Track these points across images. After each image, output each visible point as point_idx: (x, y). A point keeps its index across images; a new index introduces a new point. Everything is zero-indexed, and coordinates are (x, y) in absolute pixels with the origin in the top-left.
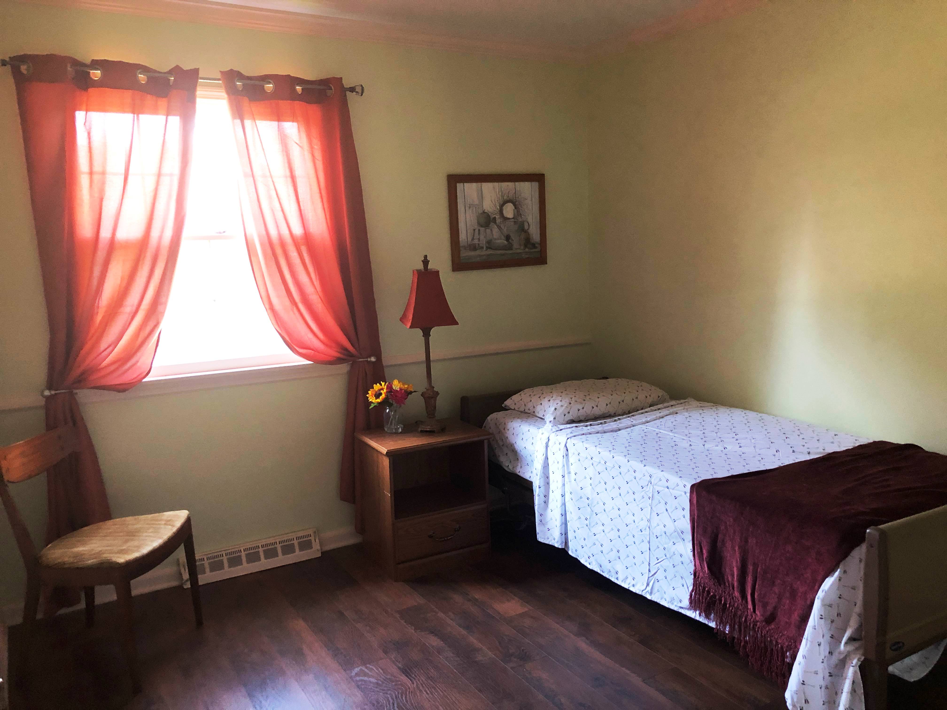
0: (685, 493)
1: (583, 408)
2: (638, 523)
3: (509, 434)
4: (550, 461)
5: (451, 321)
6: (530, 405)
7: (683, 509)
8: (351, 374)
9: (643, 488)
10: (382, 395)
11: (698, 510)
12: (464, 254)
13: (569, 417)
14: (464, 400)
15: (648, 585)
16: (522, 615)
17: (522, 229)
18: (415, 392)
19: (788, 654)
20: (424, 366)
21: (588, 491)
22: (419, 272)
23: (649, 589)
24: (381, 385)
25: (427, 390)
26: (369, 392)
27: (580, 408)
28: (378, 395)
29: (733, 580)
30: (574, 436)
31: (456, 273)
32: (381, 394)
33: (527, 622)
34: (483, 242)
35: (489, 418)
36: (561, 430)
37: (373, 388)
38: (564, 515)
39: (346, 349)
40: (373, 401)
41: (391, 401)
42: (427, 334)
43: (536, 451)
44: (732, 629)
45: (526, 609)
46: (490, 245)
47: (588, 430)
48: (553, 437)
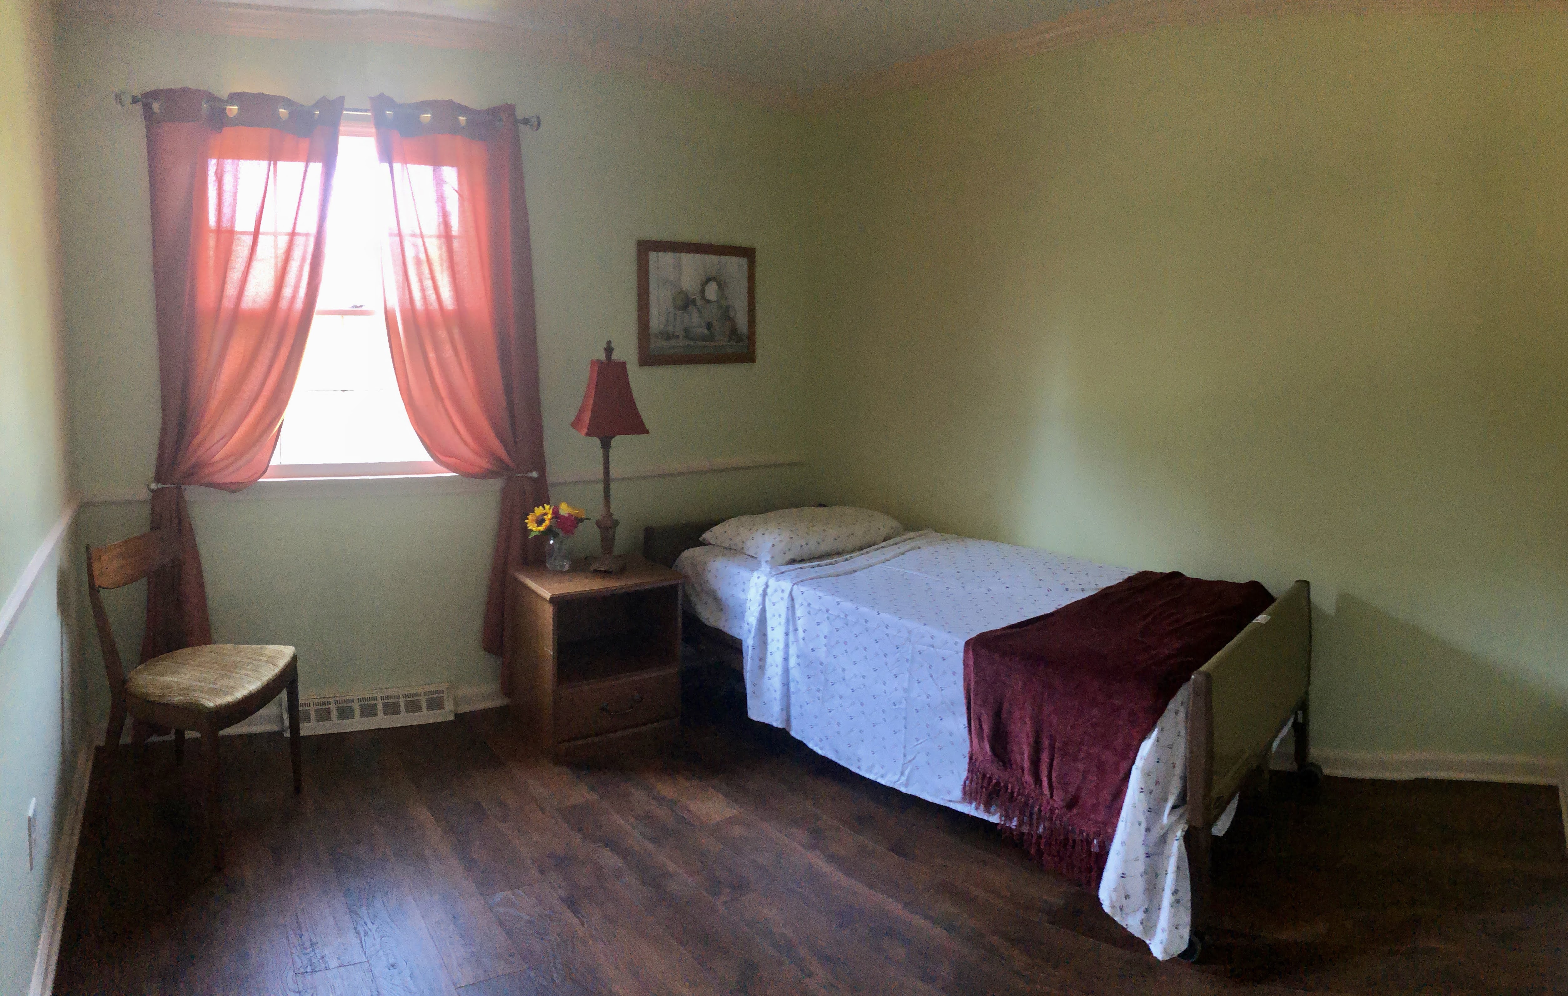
0: (957, 652)
1: (807, 544)
2: (890, 694)
3: (710, 577)
4: (769, 615)
5: (638, 427)
6: (737, 540)
7: (954, 673)
8: (505, 494)
9: (898, 648)
10: (546, 522)
11: (976, 673)
12: (657, 344)
13: (790, 556)
14: (649, 532)
15: (902, 774)
16: (730, 821)
17: (727, 315)
18: (587, 519)
19: (1095, 842)
20: (600, 487)
21: (822, 653)
22: (600, 364)
23: (903, 779)
24: (544, 508)
25: (604, 517)
26: (529, 517)
27: (804, 544)
28: (540, 522)
29: (1023, 760)
30: (802, 581)
31: (647, 369)
32: (543, 521)
33: (738, 831)
34: (679, 332)
35: (682, 555)
36: (783, 572)
37: (533, 512)
38: (786, 684)
39: (502, 461)
40: (534, 529)
41: (555, 529)
42: (606, 445)
43: (748, 601)
44: (1021, 823)
45: (736, 812)
46: (688, 334)
47: (817, 572)
48: (772, 582)
